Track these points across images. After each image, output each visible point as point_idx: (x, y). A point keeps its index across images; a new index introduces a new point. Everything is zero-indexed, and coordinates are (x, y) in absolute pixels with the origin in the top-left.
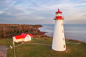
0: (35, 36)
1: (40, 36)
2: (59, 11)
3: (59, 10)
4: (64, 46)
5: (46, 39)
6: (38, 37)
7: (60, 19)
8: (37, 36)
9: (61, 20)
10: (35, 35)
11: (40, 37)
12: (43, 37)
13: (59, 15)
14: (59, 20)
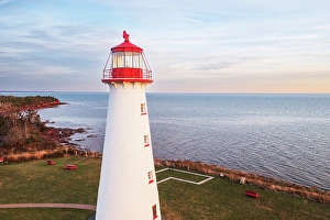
0: (16, 156)
1: (43, 152)
2: (127, 41)
3: (126, 36)
4: (154, 208)
5: (69, 169)
6: (32, 159)
7: (133, 82)
8: (27, 155)
9: (137, 85)
10: (20, 147)
11: (45, 157)
12: (59, 155)
13: (129, 61)
14: (128, 86)
